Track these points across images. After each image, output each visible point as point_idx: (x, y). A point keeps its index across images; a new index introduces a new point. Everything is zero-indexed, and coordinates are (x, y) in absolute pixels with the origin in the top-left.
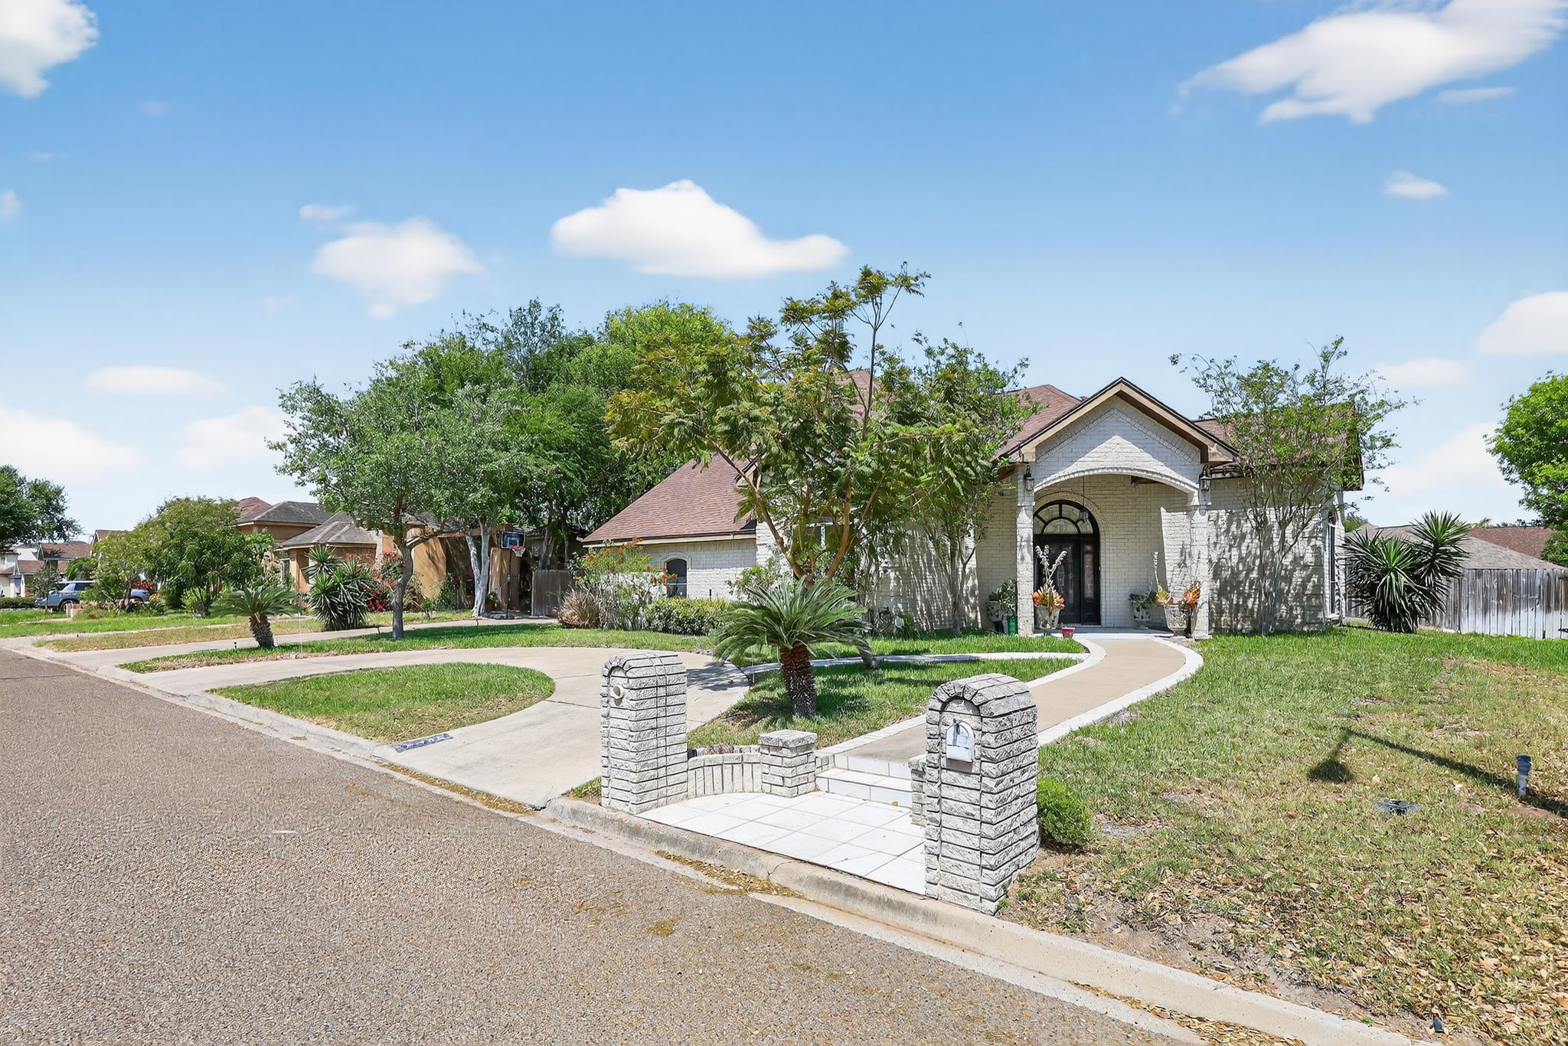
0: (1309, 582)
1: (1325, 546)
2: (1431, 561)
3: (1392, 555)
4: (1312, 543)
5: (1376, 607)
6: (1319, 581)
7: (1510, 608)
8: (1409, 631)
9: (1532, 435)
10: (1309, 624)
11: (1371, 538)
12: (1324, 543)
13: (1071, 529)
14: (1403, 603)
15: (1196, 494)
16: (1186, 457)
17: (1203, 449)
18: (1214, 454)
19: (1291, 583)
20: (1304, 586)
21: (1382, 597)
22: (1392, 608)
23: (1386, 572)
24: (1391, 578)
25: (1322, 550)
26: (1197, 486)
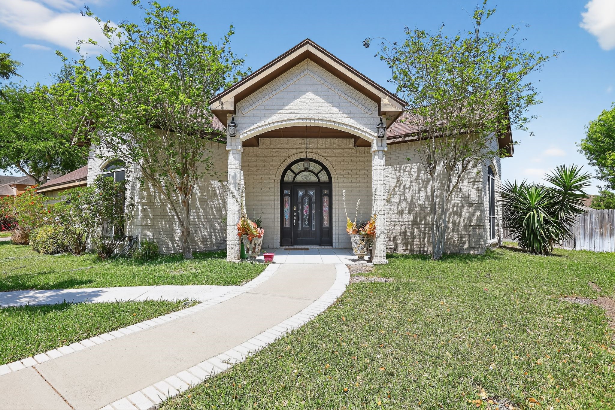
0: (474, 216)
1: (485, 189)
2: (563, 201)
3: (534, 197)
4: (476, 187)
5: (524, 234)
6: (481, 215)
7: (607, 235)
8: (547, 253)
9: (604, 137)
10: (474, 248)
11: (519, 185)
12: (485, 187)
13: (314, 179)
14: (543, 232)
15: (375, 141)
16: (366, 110)
17: (377, 100)
18: (386, 105)
19: (461, 216)
20: (470, 219)
21: (528, 227)
22: (535, 236)
23: (529, 209)
24: (534, 214)
25: (483, 193)
26: (376, 134)
